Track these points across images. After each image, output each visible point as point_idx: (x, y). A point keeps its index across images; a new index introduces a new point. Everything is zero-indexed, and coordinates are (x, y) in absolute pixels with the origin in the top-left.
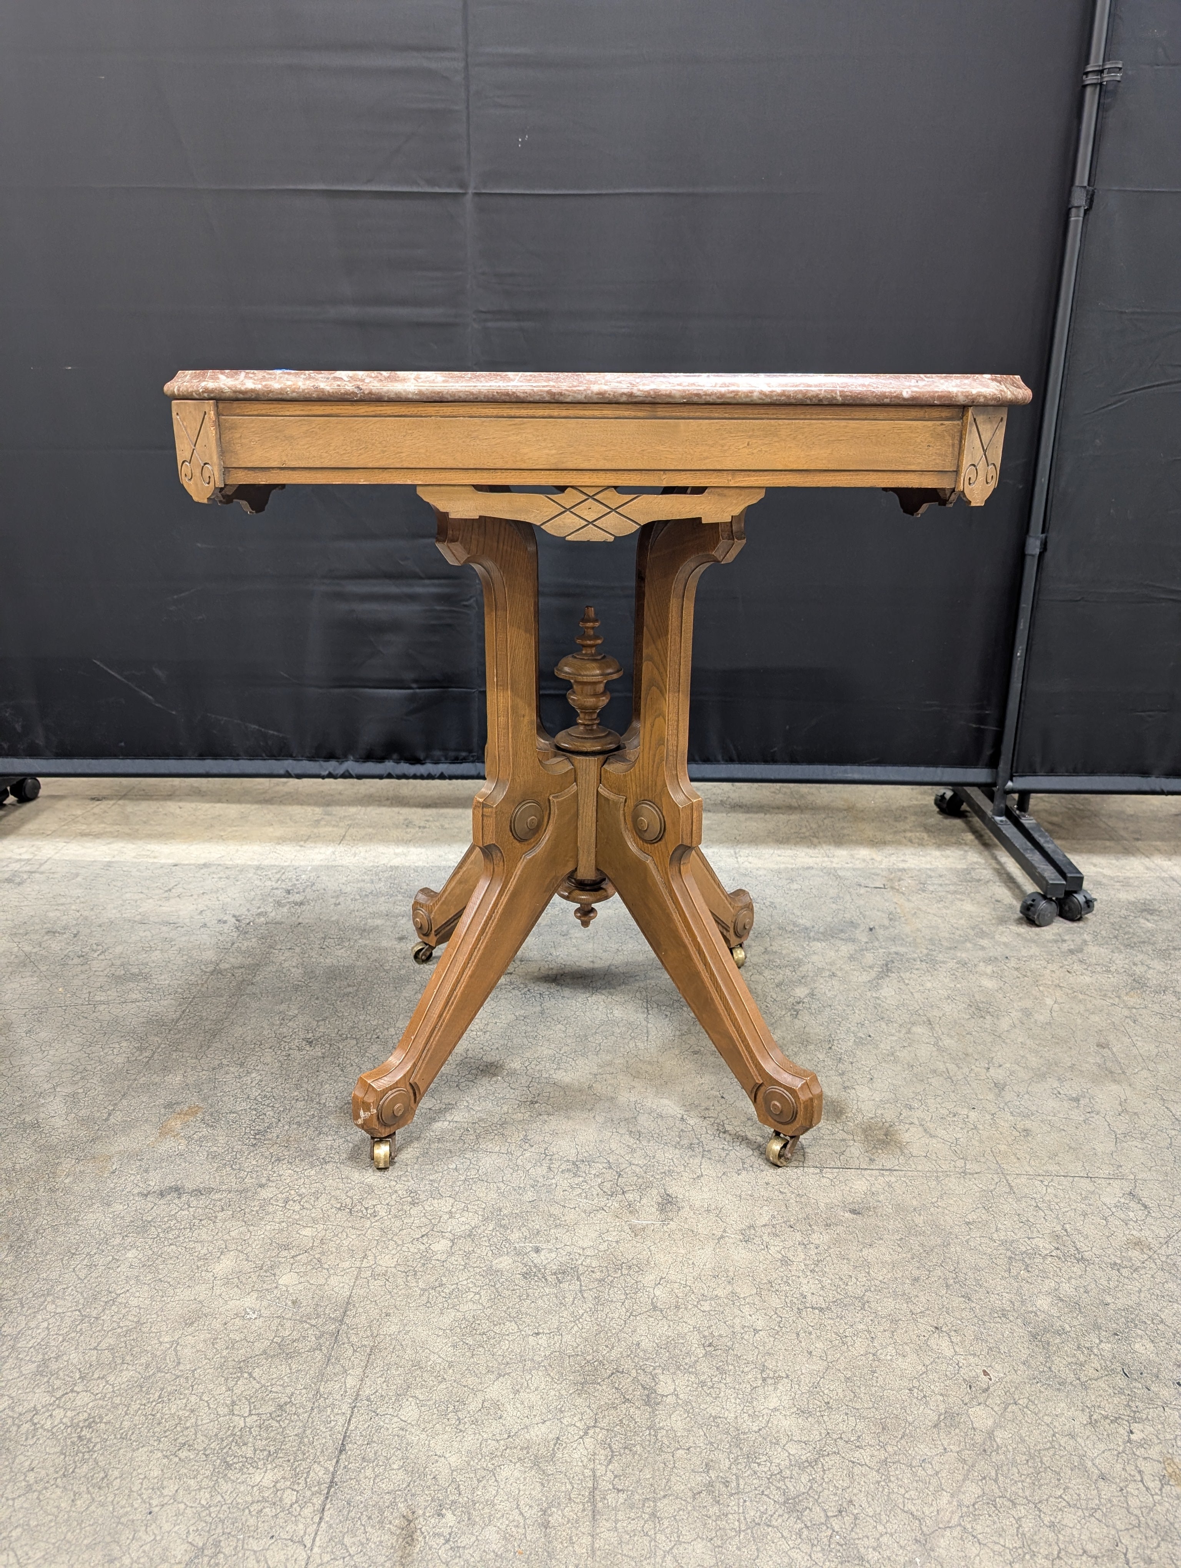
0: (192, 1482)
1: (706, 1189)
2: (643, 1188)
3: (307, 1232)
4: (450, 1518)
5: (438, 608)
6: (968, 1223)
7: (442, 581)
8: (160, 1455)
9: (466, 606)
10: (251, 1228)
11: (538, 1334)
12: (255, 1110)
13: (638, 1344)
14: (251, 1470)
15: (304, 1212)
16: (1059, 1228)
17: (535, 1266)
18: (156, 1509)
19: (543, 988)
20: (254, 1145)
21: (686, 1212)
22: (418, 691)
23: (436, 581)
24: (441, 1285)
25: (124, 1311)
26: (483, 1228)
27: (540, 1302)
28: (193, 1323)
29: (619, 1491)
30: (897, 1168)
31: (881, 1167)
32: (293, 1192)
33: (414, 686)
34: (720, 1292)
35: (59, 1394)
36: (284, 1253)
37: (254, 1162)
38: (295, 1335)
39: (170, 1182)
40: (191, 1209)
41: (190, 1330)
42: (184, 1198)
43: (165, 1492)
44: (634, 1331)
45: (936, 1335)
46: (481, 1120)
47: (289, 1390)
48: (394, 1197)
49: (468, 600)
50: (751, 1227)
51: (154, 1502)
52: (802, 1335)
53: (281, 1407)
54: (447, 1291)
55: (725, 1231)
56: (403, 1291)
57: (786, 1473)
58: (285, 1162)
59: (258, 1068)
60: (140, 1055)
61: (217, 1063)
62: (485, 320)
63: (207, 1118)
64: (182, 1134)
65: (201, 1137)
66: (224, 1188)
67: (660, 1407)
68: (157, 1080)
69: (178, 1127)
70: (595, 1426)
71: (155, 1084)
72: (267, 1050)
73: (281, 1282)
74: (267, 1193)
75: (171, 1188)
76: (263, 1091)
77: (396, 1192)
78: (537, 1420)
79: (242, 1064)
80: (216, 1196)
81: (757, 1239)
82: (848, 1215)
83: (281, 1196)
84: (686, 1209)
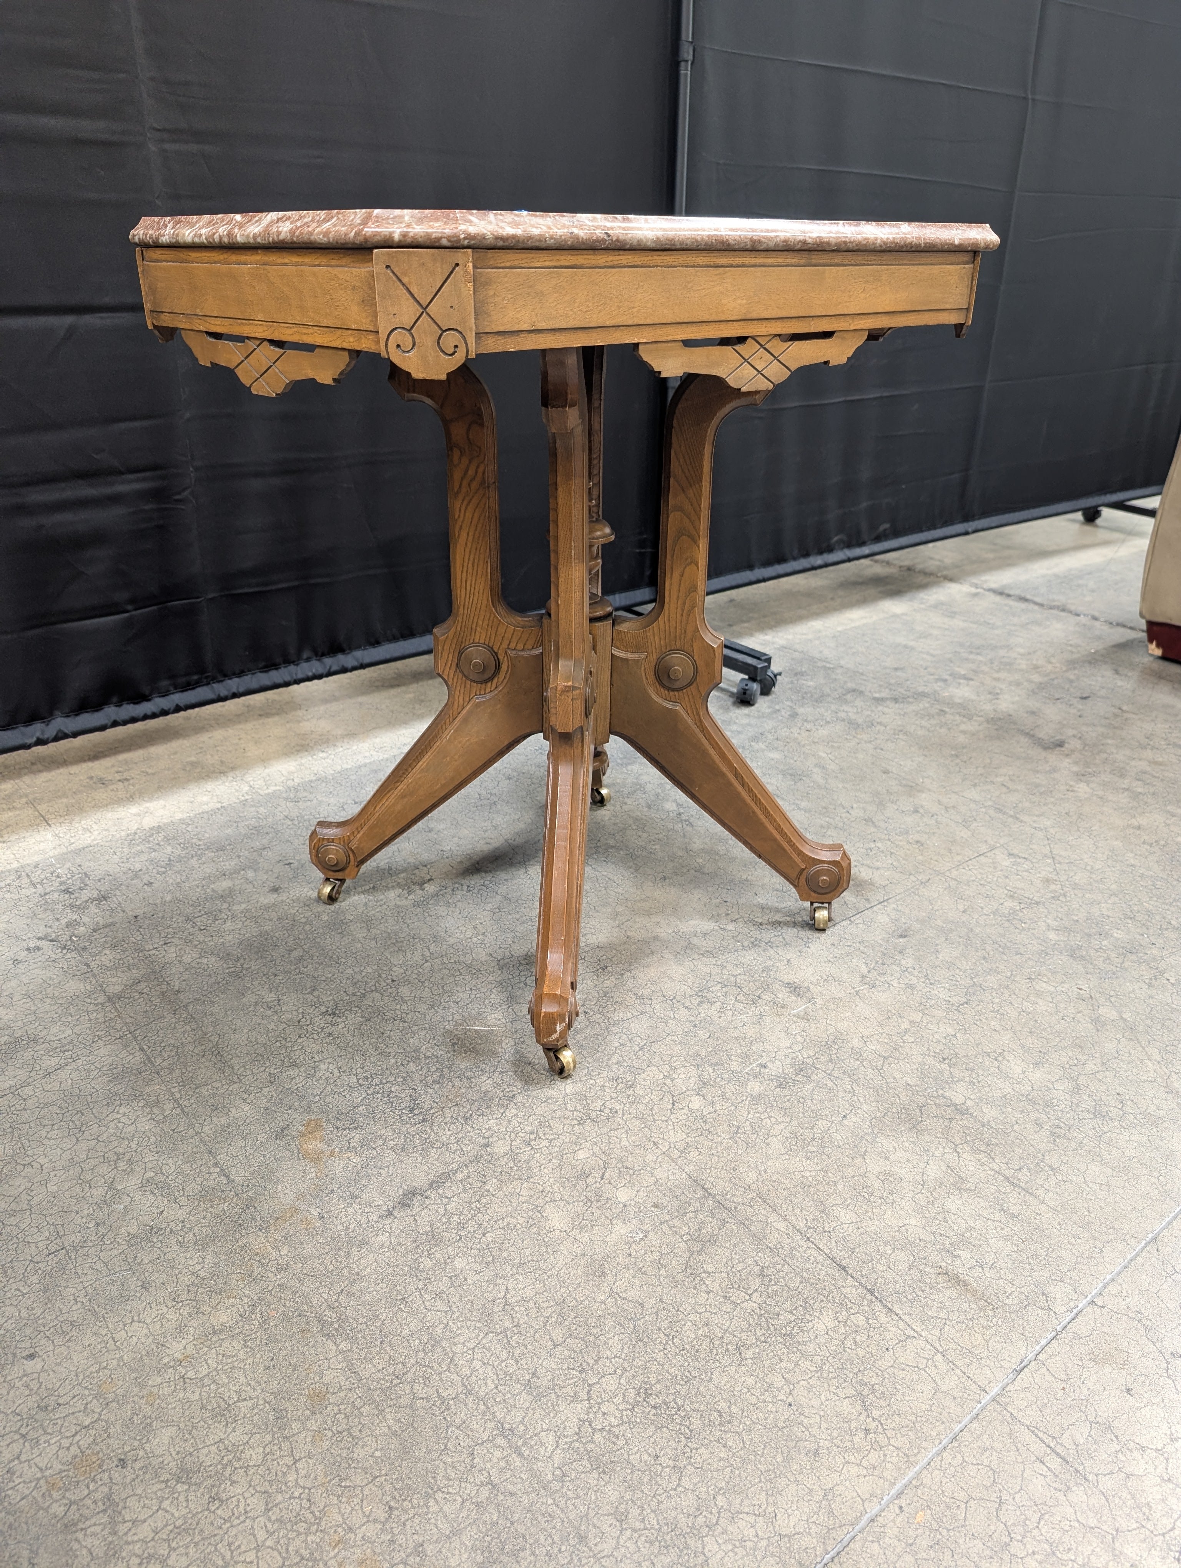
0: (784, 1364)
1: (804, 968)
2: (766, 986)
3: (582, 1155)
4: (965, 1254)
5: (146, 507)
6: (964, 912)
7: (147, 474)
8: (733, 1368)
9: (177, 500)
10: (532, 1180)
11: (845, 1117)
12: (374, 1093)
13: (908, 1084)
14: (810, 1325)
15: (556, 1143)
16: (1006, 892)
17: (779, 1077)
18: (790, 1400)
19: (476, 881)
20: (424, 1120)
22: (134, 613)
23: (139, 475)
24: (739, 1128)
25: (531, 1304)
26: (705, 1074)
27: (815, 1097)
28: (603, 1273)
29: (1019, 1169)
30: (886, 898)
31: (877, 902)
32: (520, 1134)
33: (130, 607)
34: (905, 1025)
35: (584, 1396)
36: (591, 1180)
37: (449, 1133)
38: (694, 1227)
39: (396, 1193)
40: (455, 1199)
41: (610, 1277)
42: (432, 1195)
43: (776, 1384)
44: (895, 1079)
45: (1034, 983)
47: (749, 1261)
48: (608, 1090)
49: (179, 493)
50: (863, 977)
51: (782, 1396)
52: (977, 1023)
53: (761, 1274)
54: (748, 1128)
55: (853, 988)
56: (719, 1149)
57: (1075, 1101)
58: (476, 1117)
59: (317, 1059)
60: (163, 1110)
61: (265, 1075)
62: (162, 141)
63: (338, 1124)
64: (337, 1150)
65: (361, 1142)
66: (455, 1166)
67: (971, 1111)
68: (224, 1121)
69: (321, 1146)
70: (956, 1146)
71: (229, 1125)
72: (300, 1040)
73: (623, 1200)
74: (500, 1148)
75: (404, 1195)
76: (356, 1075)
77: (603, 1086)
78: (922, 1165)
79: (294, 1064)
80: (460, 1176)
81: (877, 982)
82: (901, 940)
83: (518, 1142)
84: (812, 987)
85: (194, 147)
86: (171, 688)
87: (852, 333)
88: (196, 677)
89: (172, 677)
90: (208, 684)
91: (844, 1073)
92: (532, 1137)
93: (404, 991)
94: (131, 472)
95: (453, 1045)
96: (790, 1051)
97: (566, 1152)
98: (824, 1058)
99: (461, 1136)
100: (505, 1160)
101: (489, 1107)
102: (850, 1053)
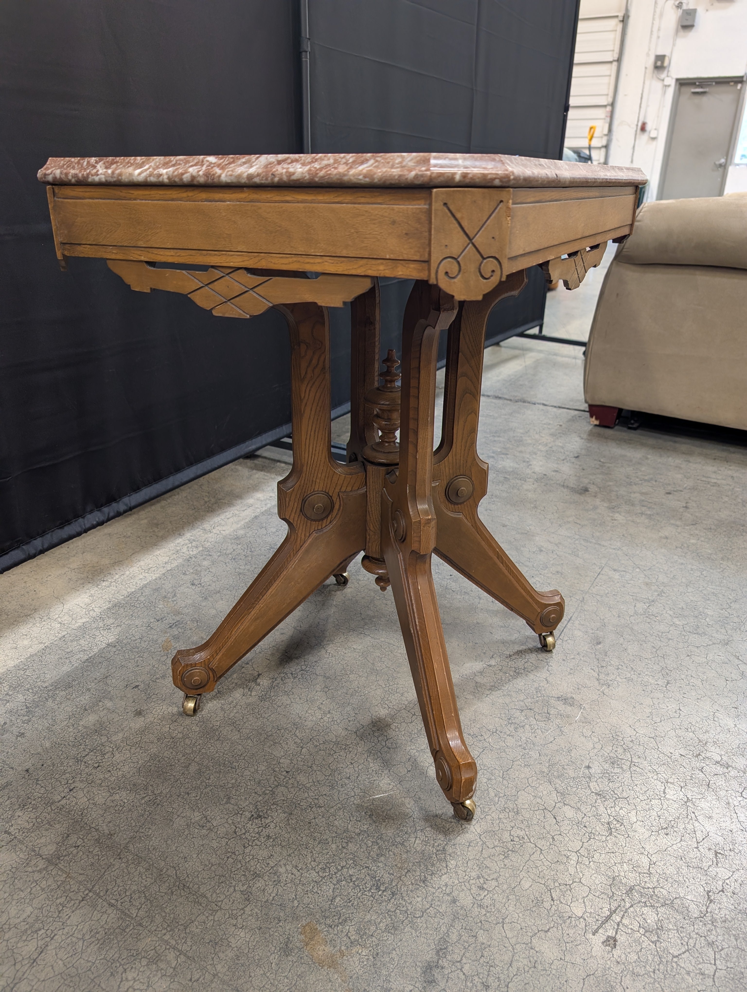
2: (547, 704)
3: (526, 884)
10: (507, 920)
12: (339, 881)
13: (681, 755)
15: (501, 880)
16: (631, 597)
17: (604, 773)
19: (293, 667)
20: (393, 894)
24: (609, 824)
26: (557, 786)
32: (471, 882)
34: (648, 710)
36: (547, 905)
37: (419, 899)
39: (416, 973)
40: (464, 960)
42: (444, 963)
44: (671, 753)
45: (693, 658)
48: (505, 821)
50: (598, 680)
55: (598, 690)
58: (429, 877)
59: (272, 864)
60: (168, 963)
61: (238, 895)
63: (328, 922)
64: (343, 948)
65: (358, 931)
66: (444, 929)
67: (730, 764)
68: (230, 954)
69: (328, 949)
70: (741, 793)
71: (238, 957)
72: (247, 850)
73: (580, 914)
74: (466, 899)
75: (424, 972)
76: (313, 869)
77: (499, 819)
79: (257, 876)
80: (454, 937)
81: (609, 681)
82: (599, 646)
83: (474, 890)
84: (574, 696)
90: (18, 547)
91: (639, 758)
92: (482, 880)
93: (302, 778)
95: (370, 816)
96: (596, 750)
97: (513, 886)
98: (620, 750)
99: (430, 899)
100: (476, 910)
101: (433, 865)
102: (632, 741)
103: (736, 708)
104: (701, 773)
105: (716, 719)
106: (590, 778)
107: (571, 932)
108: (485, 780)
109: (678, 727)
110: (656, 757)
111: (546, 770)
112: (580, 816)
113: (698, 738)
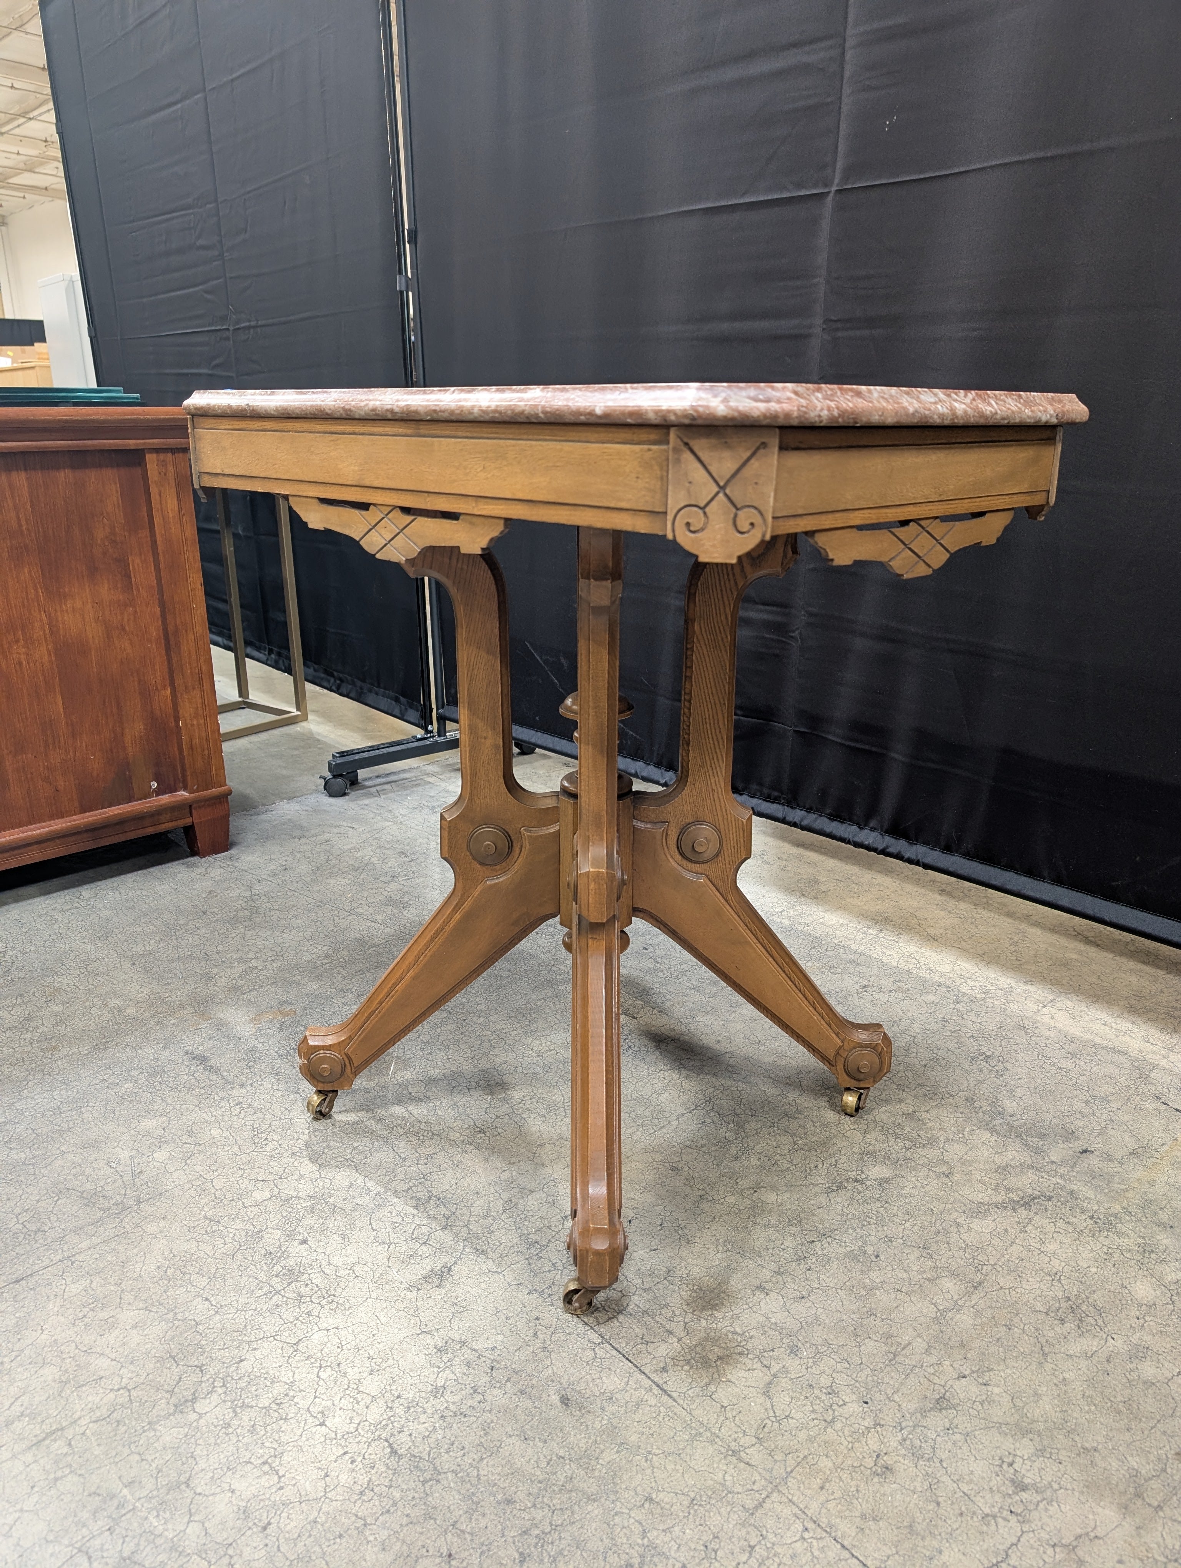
1: (483, 1286)
2: (443, 1251)
3: (215, 1132)
6: (649, 1499)
7: (775, 609)
9: (792, 637)
10: (196, 1109)
11: (207, 1299)
13: (242, 1361)
15: (234, 1118)
17: (284, 1252)
20: (281, 1055)
21: (437, 1293)
22: (742, 718)
23: (767, 608)
24: (218, 1222)
25: (75, 1117)
26: (301, 1201)
27: (244, 1279)
28: (86, 1148)
29: (70, 1444)
31: (660, 1382)
32: (250, 1100)
34: (352, 1373)
36: (184, 1138)
37: (263, 1067)
38: (109, 1194)
39: (209, 1053)
40: (191, 1077)
41: (79, 1151)
42: (200, 1067)
44: (255, 1349)
45: (438, 1560)
46: (428, 1123)
47: (56, 1224)
50: (463, 1343)
52: (347, 1457)
53: (38, 1231)
54: (214, 1228)
55: (437, 1330)
56: (195, 1209)
57: (159, 1541)
58: (277, 1077)
62: (837, 329)
66: (226, 1074)
67: (179, 1416)
70: (129, 1391)
73: (155, 1155)
75: (204, 1057)
78: (113, 1356)
80: (214, 1077)
81: (450, 1356)
82: (555, 1399)
83: (241, 1099)
84: (443, 1291)
85: (866, 332)
86: (758, 794)
87: (483, 519)
88: (776, 794)
89: (761, 784)
90: (783, 805)
91: (277, 1305)
94: (764, 604)
96: (324, 1264)
97: (222, 1124)
98: (304, 1291)
99: (258, 1073)
100: (222, 1095)
101: (287, 1082)
102: (309, 1313)
103: (265, 1528)
104: (196, 1363)
105: (266, 1468)
106: (288, 1235)
107: (148, 1143)
108: (355, 1144)
109: (291, 1393)
110: (263, 1325)
111: (331, 1200)
112: (248, 1202)
113: (252, 1407)
